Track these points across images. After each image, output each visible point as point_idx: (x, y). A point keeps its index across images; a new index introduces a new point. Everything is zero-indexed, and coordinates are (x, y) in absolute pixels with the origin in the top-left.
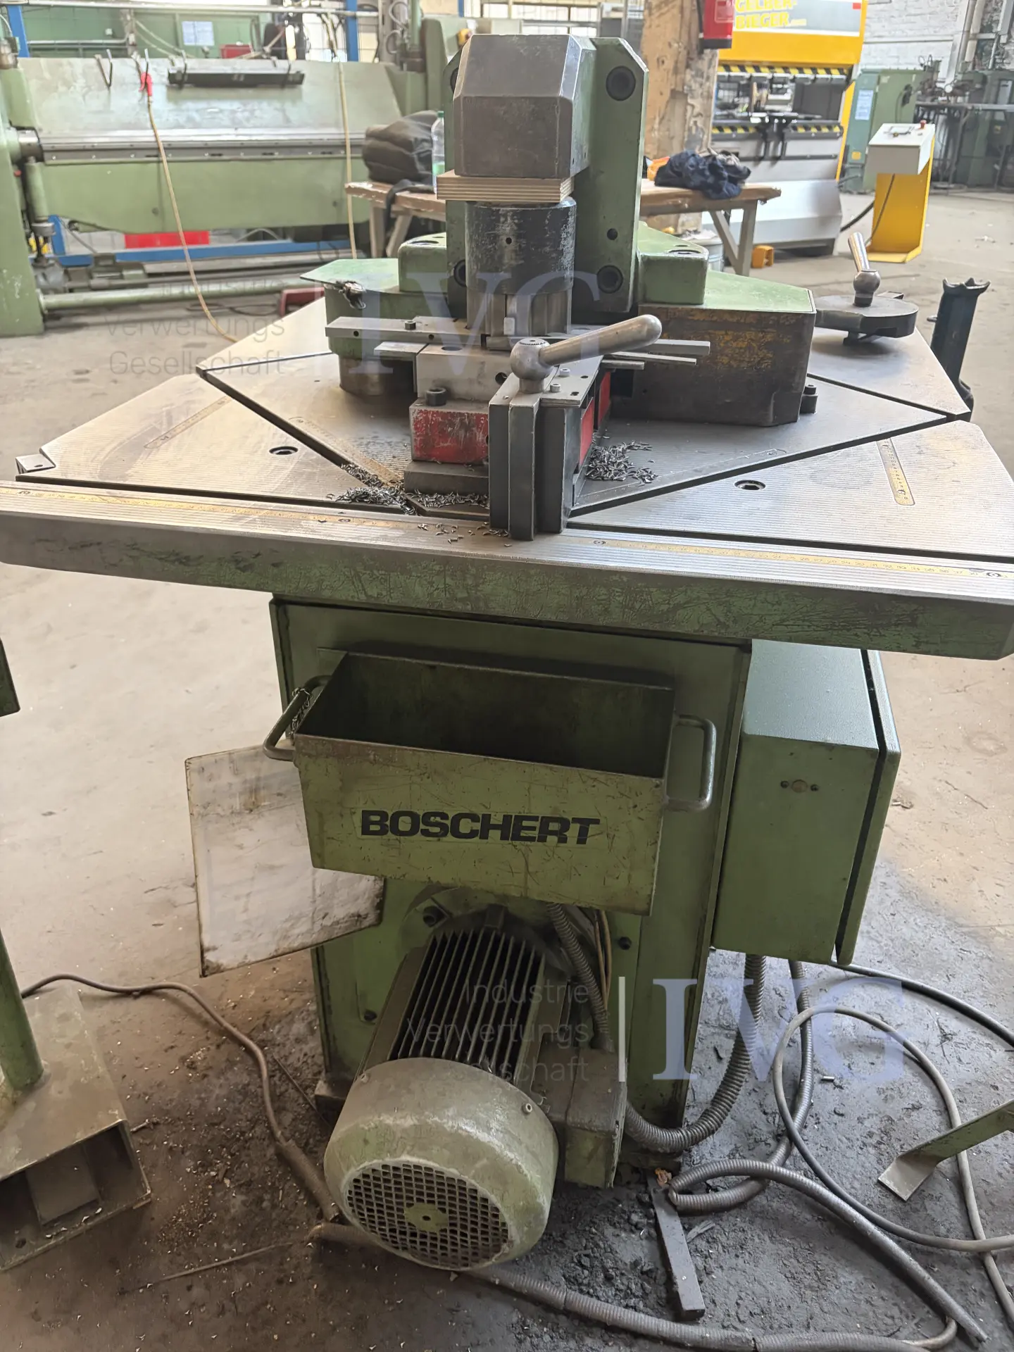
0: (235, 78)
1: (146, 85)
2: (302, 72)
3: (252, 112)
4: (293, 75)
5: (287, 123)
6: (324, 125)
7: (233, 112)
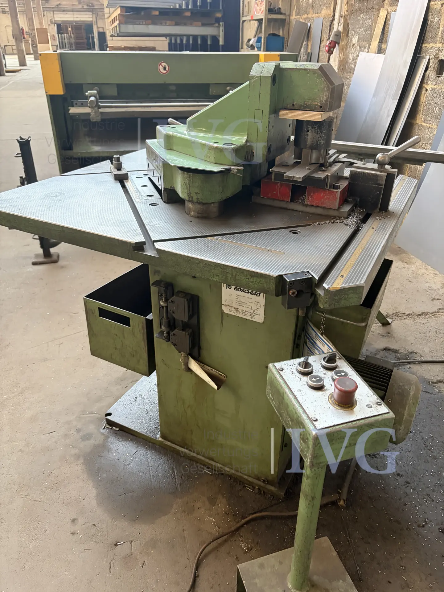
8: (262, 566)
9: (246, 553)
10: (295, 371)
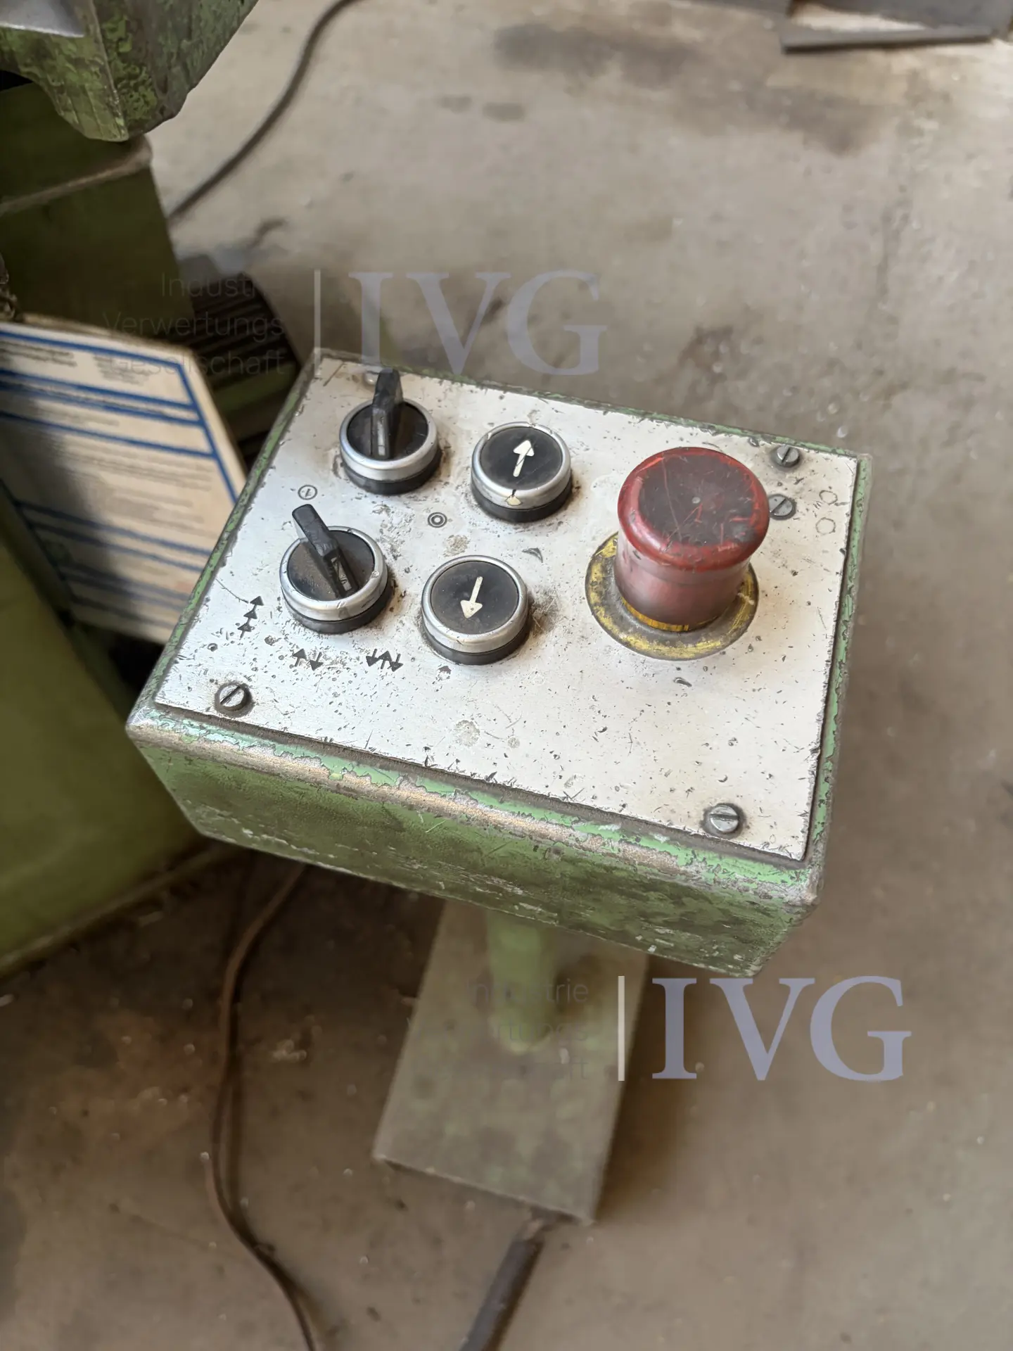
8: (424, 1087)
9: (305, 1063)
10: (311, 642)
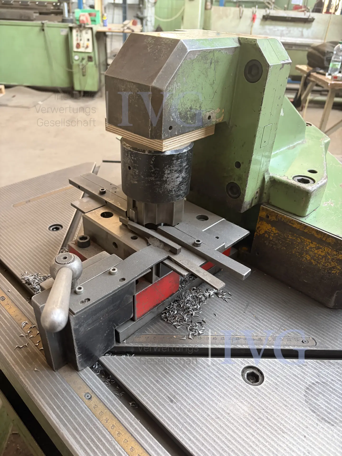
0: (287, 18)
1: (254, 19)
2: (314, 18)
3: (290, 31)
4: (310, 19)
5: (302, 36)
6: (317, 38)
7: (282, 31)
